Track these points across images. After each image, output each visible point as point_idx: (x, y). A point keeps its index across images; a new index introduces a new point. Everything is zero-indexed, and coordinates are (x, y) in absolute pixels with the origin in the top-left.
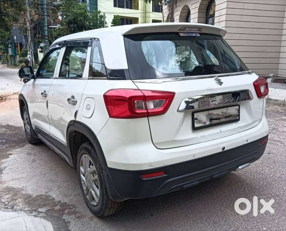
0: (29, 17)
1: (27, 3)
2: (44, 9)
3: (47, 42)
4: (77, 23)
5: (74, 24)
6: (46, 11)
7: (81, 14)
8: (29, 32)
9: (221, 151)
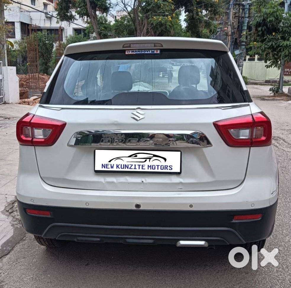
0: (231, 20)
1: (232, 4)
2: (246, 10)
3: (244, 49)
4: (267, 26)
5: (263, 26)
6: (247, 12)
7: (272, 14)
8: (230, 37)
9: (134, 208)
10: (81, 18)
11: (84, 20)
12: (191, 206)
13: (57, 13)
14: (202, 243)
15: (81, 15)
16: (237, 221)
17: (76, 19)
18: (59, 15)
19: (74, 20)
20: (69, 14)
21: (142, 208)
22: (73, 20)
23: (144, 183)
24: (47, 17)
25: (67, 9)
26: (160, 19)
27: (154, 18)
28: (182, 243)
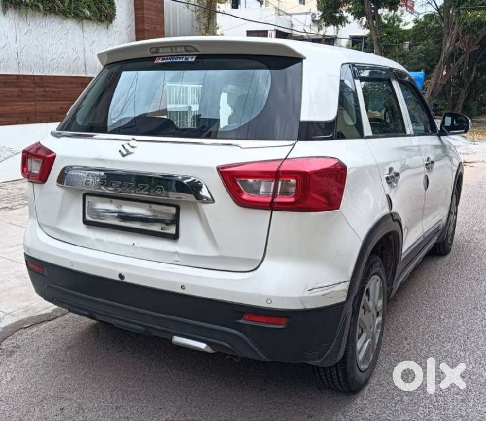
9: (118, 278)
10: (357, 20)
11: (361, 22)
12: (183, 287)
13: (321, 13)
14: (202, 346)
15: (358, 15)
16: (246, 322)
17: (347, 22)
18: (324, 17)
19: (345, 24)
20: (338, 15)
21: (126, 280)
22: (343, 23)
23: (135, 247)
24: (313, 21)
25: (336, 6)
26: (478, 16)
27: (469, 14)
28: (177, 339)
